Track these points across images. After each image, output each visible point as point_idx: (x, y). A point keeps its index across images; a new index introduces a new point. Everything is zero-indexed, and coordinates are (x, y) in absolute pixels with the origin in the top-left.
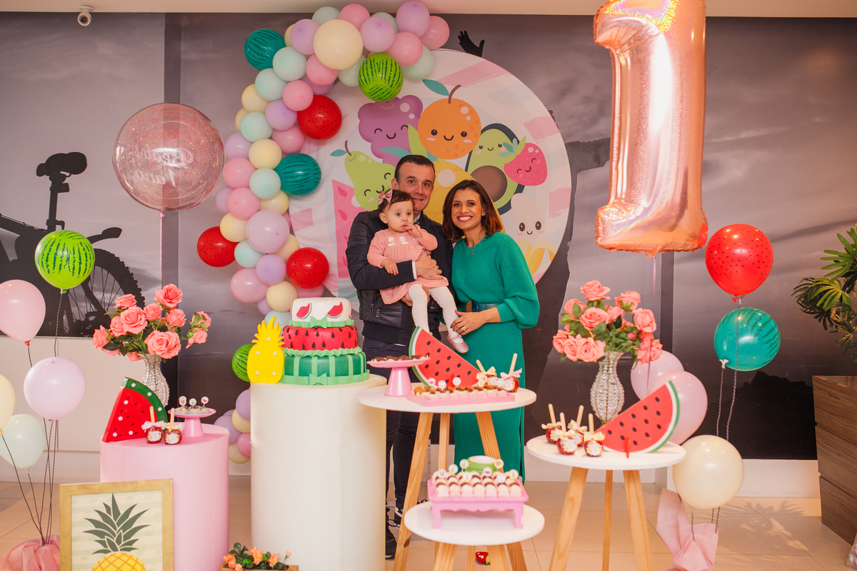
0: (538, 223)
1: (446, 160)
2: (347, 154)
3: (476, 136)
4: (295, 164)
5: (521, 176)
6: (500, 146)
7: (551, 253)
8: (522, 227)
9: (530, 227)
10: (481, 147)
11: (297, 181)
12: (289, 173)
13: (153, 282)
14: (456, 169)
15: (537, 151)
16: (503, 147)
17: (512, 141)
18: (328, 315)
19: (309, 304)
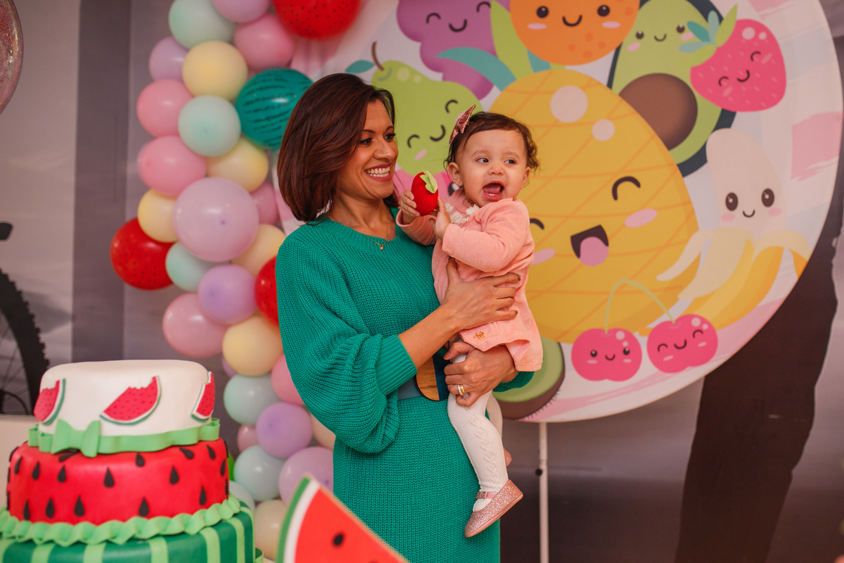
0: (768, 191)
1: (568, 67)
2: (375, 68)
3: (629, 12)
4: (264, 85)
5: (727, 92)
6: (680, 30)
7: (797, 256)
8: (732, 202)
9: (750, 200)
10: (640, 36)
11: (268, 119)
12: (252, 102)
13: (57, 317)
14: (589, 84)
15: (763, 36)
16: (688, 33)
17: (706, 17)
18: (106, 416)
19: (58, 383)
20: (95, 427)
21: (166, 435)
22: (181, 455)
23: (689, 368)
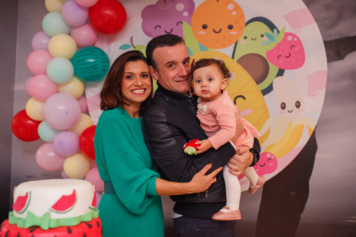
0: (298, 102)
1: (216, 50)
2: (133, 47)
3: (241, 28)
5: (281, 61)
6: (262, 36)
7: (309, 128)
8: (283, 106)
9: (290, 105)
10: (245, 38)
11: (87, 68)
12: (80, 61)
14: (224, 57)
15: (295, 39)
16: (265, 37)
17: (273, 31)
18: (53, 209)
19: (27, 193)
20: (47, 215)
21: (80, 217)
22: (86, 226)
23: (266, 174)
